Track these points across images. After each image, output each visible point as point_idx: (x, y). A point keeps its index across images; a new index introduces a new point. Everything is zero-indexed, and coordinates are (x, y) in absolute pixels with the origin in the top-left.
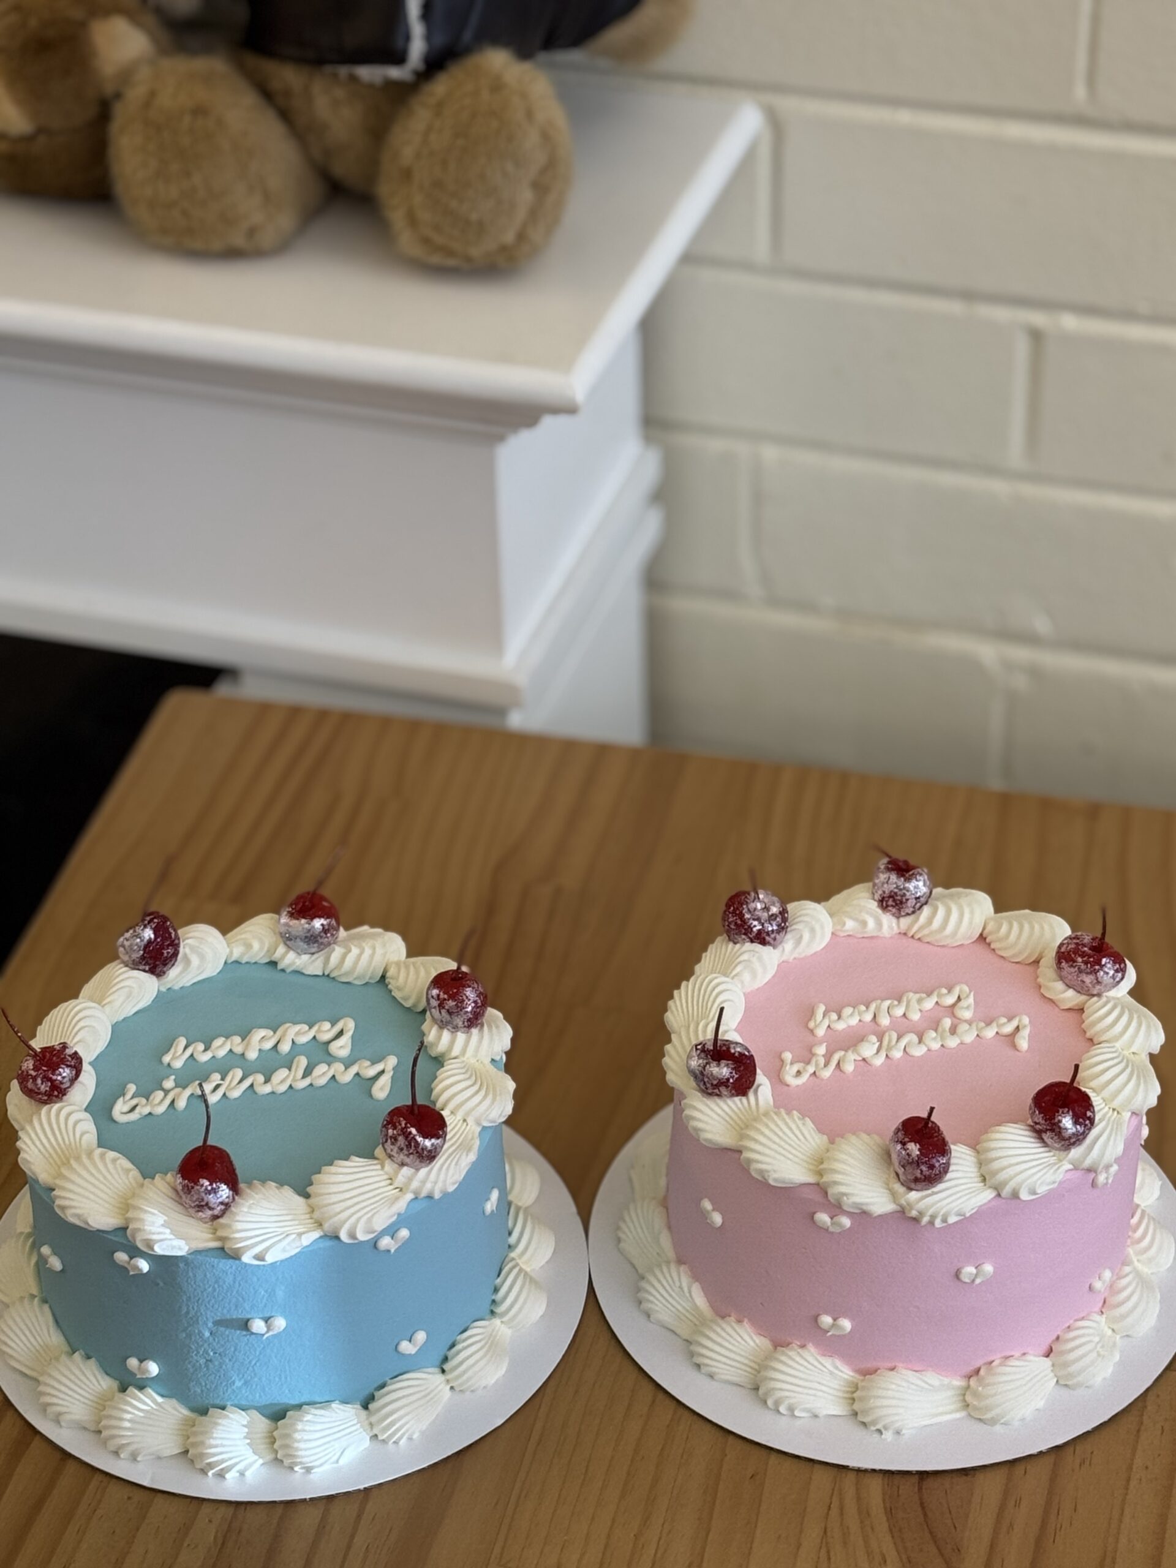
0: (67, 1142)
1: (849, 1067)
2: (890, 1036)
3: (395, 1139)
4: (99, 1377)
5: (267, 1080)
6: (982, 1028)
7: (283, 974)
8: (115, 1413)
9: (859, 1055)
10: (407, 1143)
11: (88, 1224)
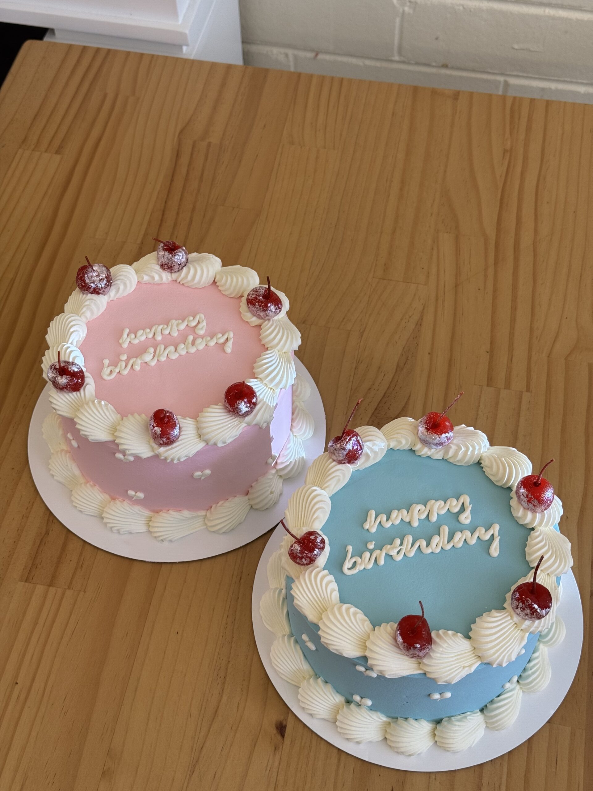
1: (137, 368)
2: (160, 348)
6: (209, 341)
9: (143, 360)
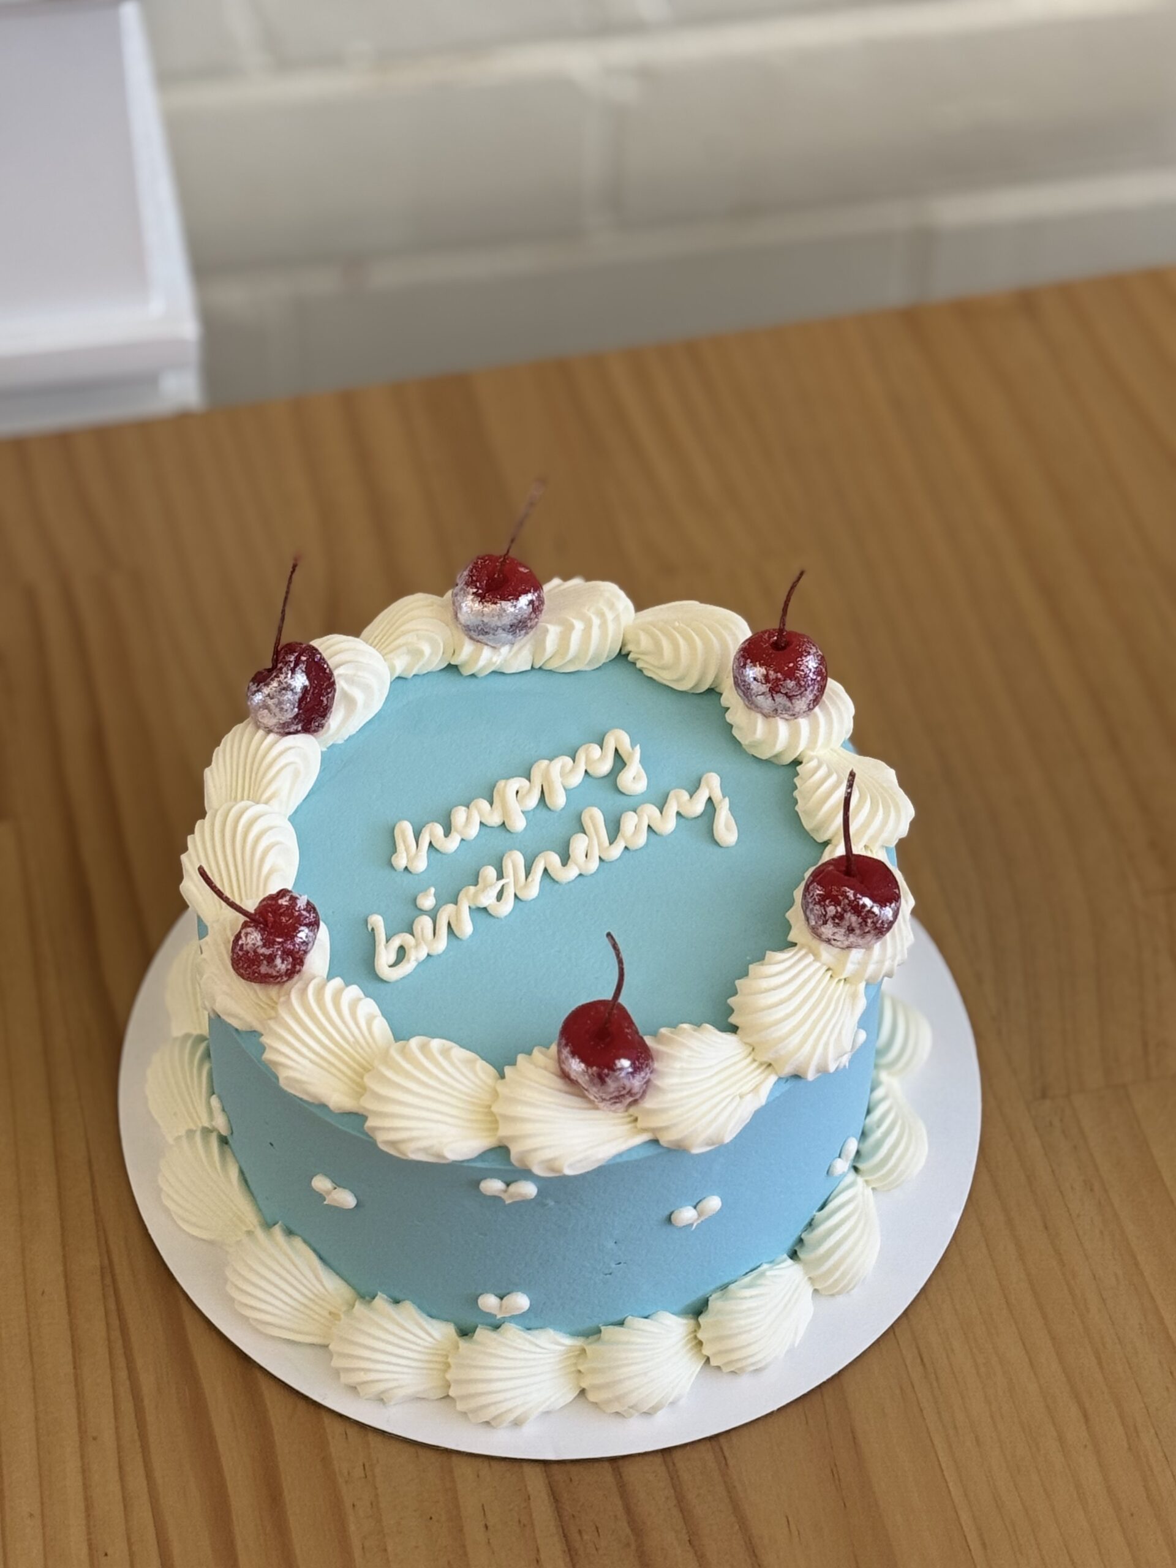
0: (351, 1039)
3: (839, 918)
4: (424, 1324)
5: (565, 860)
7: (473, 681)
8: (476, 1374)
10: (860, 920)
11: (444, 1158)
